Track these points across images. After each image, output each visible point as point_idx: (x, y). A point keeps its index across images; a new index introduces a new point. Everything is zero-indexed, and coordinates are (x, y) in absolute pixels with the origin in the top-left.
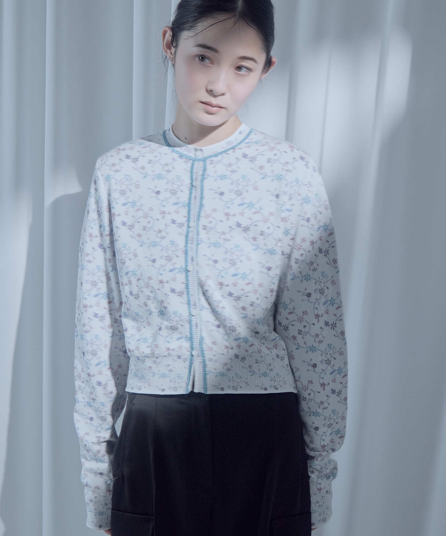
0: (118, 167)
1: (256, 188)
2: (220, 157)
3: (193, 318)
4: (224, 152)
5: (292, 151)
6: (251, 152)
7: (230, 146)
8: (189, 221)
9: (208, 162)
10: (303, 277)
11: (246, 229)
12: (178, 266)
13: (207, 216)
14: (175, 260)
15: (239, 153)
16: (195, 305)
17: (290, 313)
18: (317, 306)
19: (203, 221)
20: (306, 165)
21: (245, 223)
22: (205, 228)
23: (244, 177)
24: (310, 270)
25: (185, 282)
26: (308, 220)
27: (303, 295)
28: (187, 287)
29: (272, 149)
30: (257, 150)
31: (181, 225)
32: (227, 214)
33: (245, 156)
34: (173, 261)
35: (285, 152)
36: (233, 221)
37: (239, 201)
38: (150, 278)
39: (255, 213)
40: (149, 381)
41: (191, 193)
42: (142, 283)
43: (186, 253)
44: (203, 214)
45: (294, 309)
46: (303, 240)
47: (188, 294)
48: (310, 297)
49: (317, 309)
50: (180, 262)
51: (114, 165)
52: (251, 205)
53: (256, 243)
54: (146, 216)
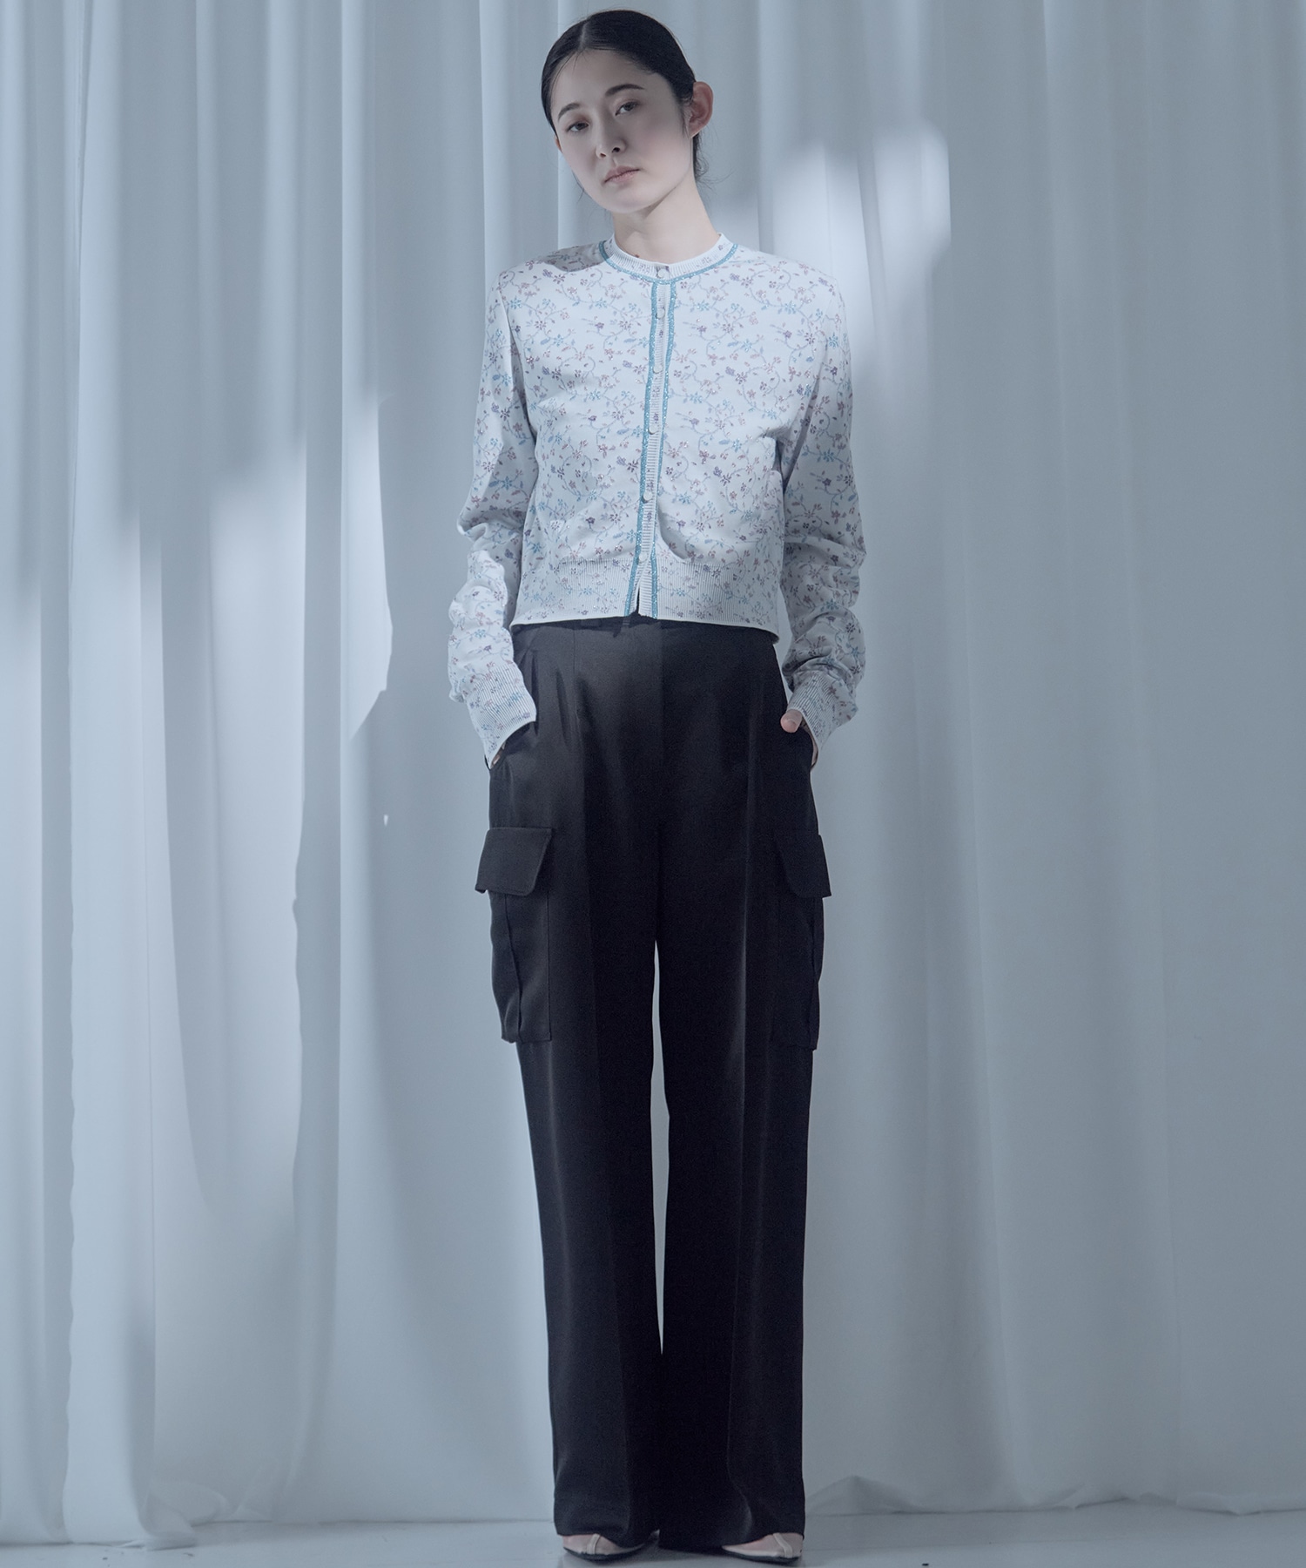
0: (532, 289)
1: (753, 321)
2: (695, 278)
3: (645, 506)
4: (702, 271)
5: (806, 273)
6: (743, 272)
7: (709, 265)
8: (651, 363)
9: (678, 284)
10: (821, 454)
11: (742, 379)
12: (632, 426)
13: (682, 359)
14: (628, 417)
15: (724, 273)
16: (652, 485)
17: (795, 504)
18: (837, 499)
19: (674, 365)
20: (830, 290)
21: (739, 368)
22: (677, 374)
23: (735, 307)
24: (834, 446)
25: (641, 449)
26: (834, 371)
27: (819, 480)
28: (643, 460)
29: (774, 270)
30: (751, 270)
31: (638, 370)
32: (713, 358)
33: (735, 277)
34: (625, 420)
35: (797, 275)
36: (721, 367)
37: (728, 338)
38: (583, 444)
39: (753, 357)
40: (562, 602)
41: (653, 328)
42: (568, 452)
43: (646, 408)
44: (674, 355)
45: (802, 498)
46: (826, 400)
47: (643, 468)
48: (829, 484)
49: (837, 504)
50: (637, 421)
51: (525, 285)
52: (747, 345)
53: (753, 401)
54: (580, 357)
